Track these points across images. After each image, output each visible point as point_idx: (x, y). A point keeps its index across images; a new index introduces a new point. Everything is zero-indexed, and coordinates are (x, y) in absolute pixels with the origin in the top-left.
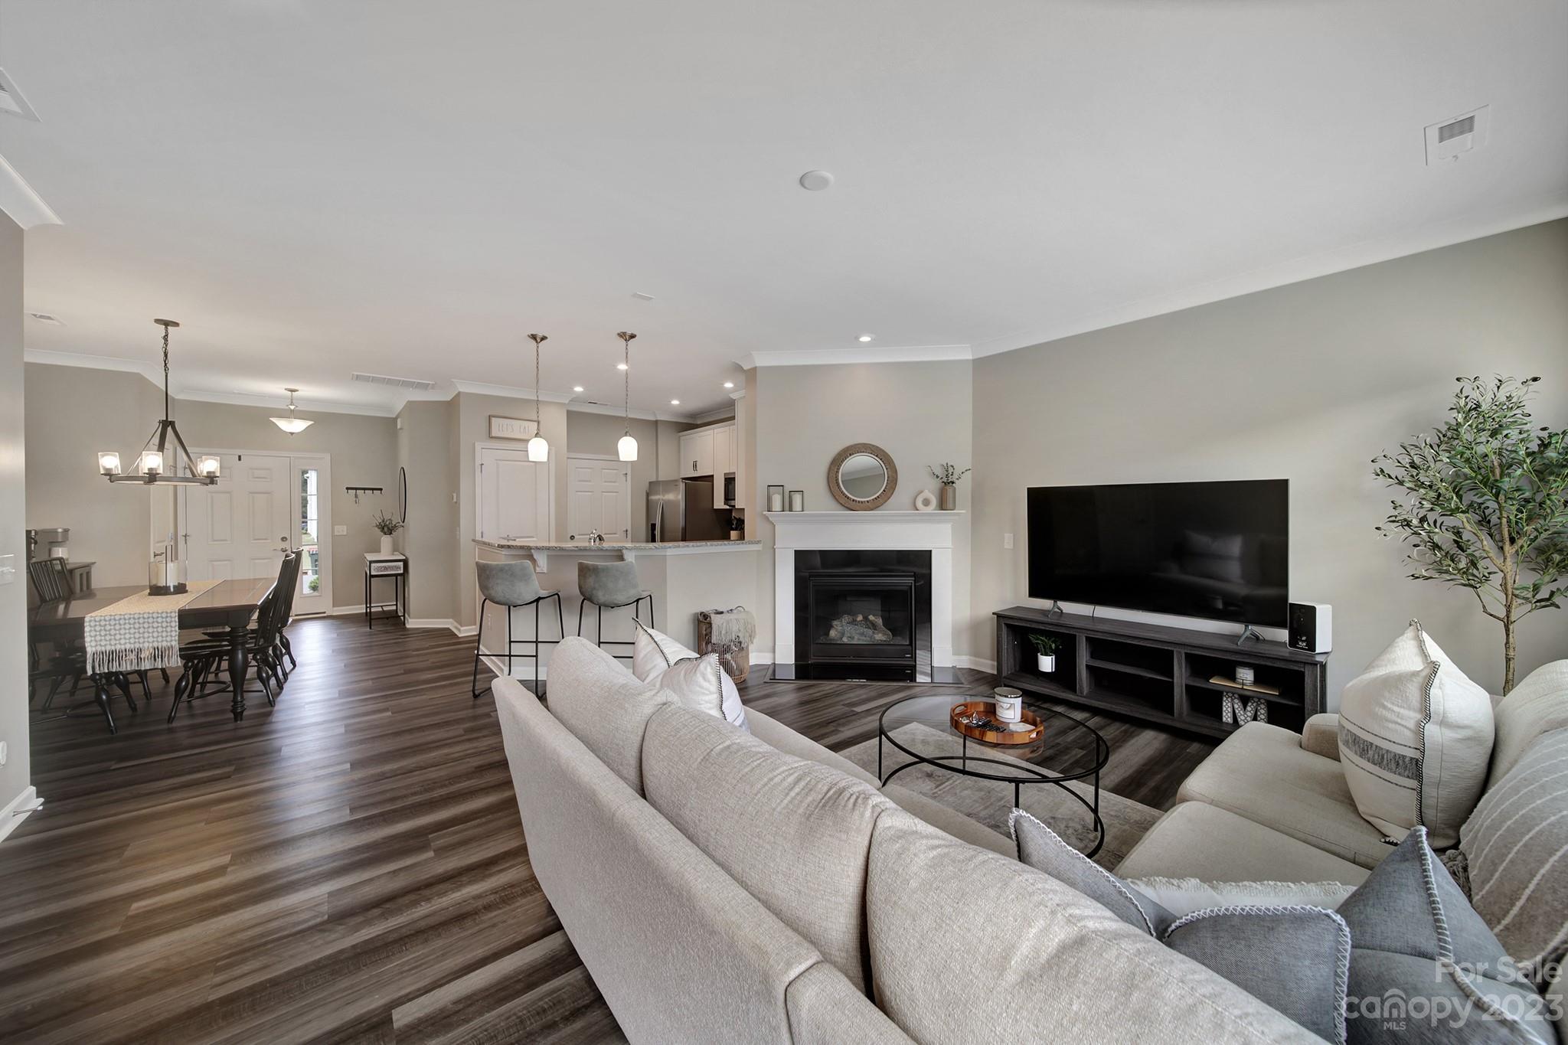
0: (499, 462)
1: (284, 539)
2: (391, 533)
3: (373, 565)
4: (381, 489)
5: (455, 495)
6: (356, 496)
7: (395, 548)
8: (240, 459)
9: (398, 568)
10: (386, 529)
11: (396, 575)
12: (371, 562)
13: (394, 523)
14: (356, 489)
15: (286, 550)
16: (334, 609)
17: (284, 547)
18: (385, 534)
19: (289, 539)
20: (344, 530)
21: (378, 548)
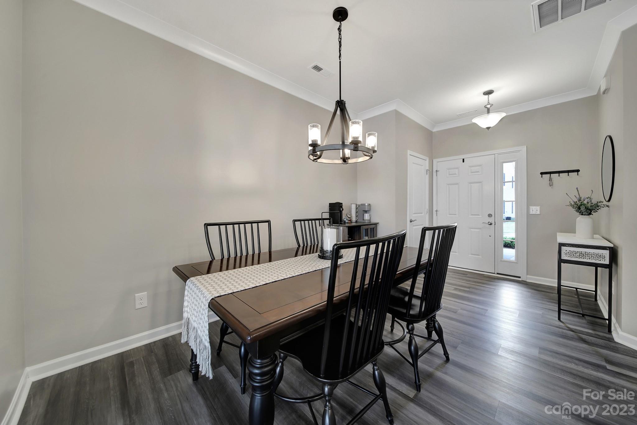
1: (490, 215)
3: (564, 249)
4: (578, 171)
6: (550, 179)
7: (595, 230)
8: (463, 161)
10: (583, 208)
11: (596, 266)
12: (561, 245)
13: (596, 202)
14: (551, 173)
15: (491, 224)
16: (528, 276)
17: (490, 222)
18: (582, 214)
19: (493, 216)
20: (537, 210)
21: (572, 230)
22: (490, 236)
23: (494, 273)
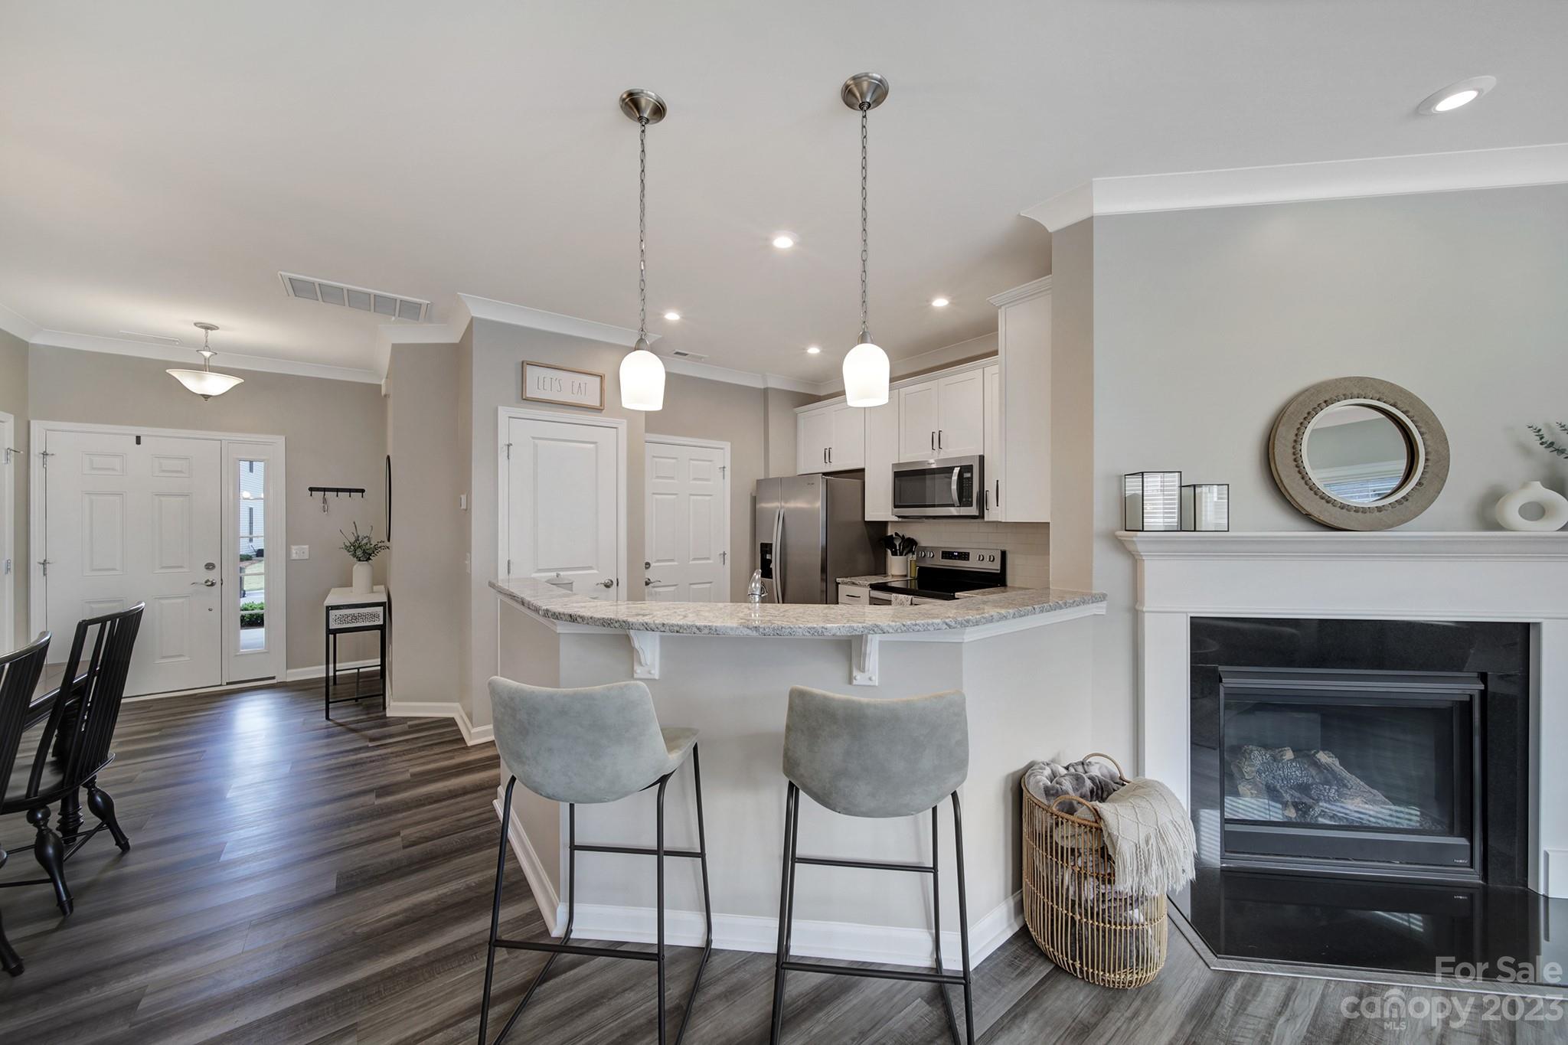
0: (536, 441)
1: (210, 566)
2: (369, 559)
3: (332, 613)
4: (362, 491)
5: (464, 497)
6: (325, 501)
7: (374, 585)
8: (138, 442)
9: (375, 616)
10: (359, 553)
11: (369, 629)
12: (329, 608)
13: (374, 543)
14: (325, 490)
15: (213, 584)
16: (289, 671)
17: (211, 580)
18: (360, 560)
19: (218, 566)
20: (303, 553)
21: (347, 583)
22: (210, 610)
23: (221, 685)
